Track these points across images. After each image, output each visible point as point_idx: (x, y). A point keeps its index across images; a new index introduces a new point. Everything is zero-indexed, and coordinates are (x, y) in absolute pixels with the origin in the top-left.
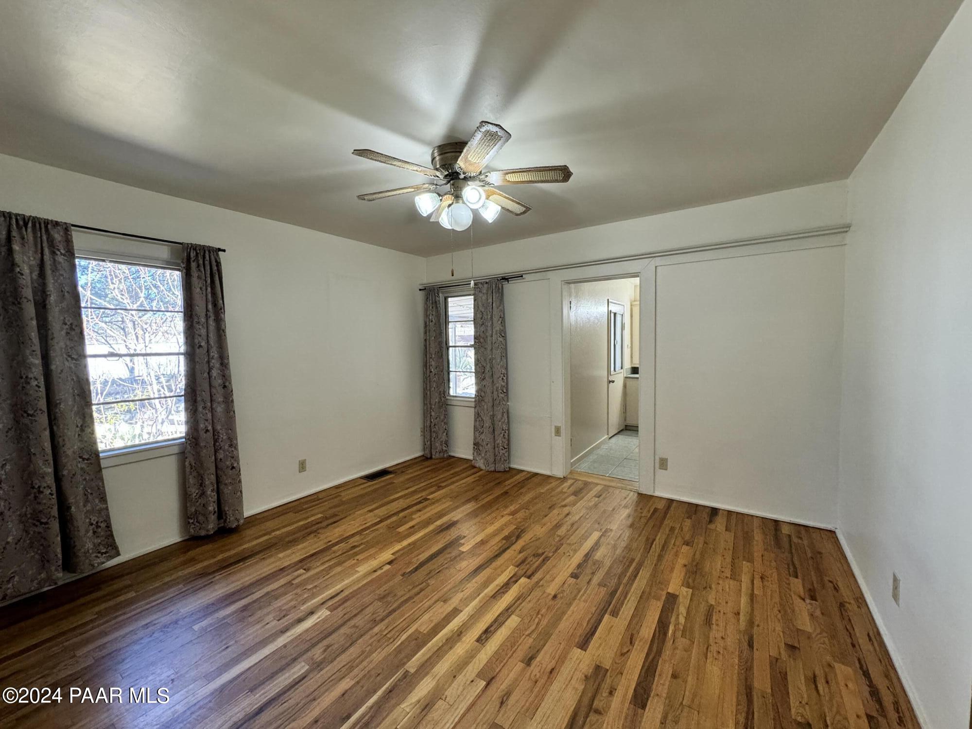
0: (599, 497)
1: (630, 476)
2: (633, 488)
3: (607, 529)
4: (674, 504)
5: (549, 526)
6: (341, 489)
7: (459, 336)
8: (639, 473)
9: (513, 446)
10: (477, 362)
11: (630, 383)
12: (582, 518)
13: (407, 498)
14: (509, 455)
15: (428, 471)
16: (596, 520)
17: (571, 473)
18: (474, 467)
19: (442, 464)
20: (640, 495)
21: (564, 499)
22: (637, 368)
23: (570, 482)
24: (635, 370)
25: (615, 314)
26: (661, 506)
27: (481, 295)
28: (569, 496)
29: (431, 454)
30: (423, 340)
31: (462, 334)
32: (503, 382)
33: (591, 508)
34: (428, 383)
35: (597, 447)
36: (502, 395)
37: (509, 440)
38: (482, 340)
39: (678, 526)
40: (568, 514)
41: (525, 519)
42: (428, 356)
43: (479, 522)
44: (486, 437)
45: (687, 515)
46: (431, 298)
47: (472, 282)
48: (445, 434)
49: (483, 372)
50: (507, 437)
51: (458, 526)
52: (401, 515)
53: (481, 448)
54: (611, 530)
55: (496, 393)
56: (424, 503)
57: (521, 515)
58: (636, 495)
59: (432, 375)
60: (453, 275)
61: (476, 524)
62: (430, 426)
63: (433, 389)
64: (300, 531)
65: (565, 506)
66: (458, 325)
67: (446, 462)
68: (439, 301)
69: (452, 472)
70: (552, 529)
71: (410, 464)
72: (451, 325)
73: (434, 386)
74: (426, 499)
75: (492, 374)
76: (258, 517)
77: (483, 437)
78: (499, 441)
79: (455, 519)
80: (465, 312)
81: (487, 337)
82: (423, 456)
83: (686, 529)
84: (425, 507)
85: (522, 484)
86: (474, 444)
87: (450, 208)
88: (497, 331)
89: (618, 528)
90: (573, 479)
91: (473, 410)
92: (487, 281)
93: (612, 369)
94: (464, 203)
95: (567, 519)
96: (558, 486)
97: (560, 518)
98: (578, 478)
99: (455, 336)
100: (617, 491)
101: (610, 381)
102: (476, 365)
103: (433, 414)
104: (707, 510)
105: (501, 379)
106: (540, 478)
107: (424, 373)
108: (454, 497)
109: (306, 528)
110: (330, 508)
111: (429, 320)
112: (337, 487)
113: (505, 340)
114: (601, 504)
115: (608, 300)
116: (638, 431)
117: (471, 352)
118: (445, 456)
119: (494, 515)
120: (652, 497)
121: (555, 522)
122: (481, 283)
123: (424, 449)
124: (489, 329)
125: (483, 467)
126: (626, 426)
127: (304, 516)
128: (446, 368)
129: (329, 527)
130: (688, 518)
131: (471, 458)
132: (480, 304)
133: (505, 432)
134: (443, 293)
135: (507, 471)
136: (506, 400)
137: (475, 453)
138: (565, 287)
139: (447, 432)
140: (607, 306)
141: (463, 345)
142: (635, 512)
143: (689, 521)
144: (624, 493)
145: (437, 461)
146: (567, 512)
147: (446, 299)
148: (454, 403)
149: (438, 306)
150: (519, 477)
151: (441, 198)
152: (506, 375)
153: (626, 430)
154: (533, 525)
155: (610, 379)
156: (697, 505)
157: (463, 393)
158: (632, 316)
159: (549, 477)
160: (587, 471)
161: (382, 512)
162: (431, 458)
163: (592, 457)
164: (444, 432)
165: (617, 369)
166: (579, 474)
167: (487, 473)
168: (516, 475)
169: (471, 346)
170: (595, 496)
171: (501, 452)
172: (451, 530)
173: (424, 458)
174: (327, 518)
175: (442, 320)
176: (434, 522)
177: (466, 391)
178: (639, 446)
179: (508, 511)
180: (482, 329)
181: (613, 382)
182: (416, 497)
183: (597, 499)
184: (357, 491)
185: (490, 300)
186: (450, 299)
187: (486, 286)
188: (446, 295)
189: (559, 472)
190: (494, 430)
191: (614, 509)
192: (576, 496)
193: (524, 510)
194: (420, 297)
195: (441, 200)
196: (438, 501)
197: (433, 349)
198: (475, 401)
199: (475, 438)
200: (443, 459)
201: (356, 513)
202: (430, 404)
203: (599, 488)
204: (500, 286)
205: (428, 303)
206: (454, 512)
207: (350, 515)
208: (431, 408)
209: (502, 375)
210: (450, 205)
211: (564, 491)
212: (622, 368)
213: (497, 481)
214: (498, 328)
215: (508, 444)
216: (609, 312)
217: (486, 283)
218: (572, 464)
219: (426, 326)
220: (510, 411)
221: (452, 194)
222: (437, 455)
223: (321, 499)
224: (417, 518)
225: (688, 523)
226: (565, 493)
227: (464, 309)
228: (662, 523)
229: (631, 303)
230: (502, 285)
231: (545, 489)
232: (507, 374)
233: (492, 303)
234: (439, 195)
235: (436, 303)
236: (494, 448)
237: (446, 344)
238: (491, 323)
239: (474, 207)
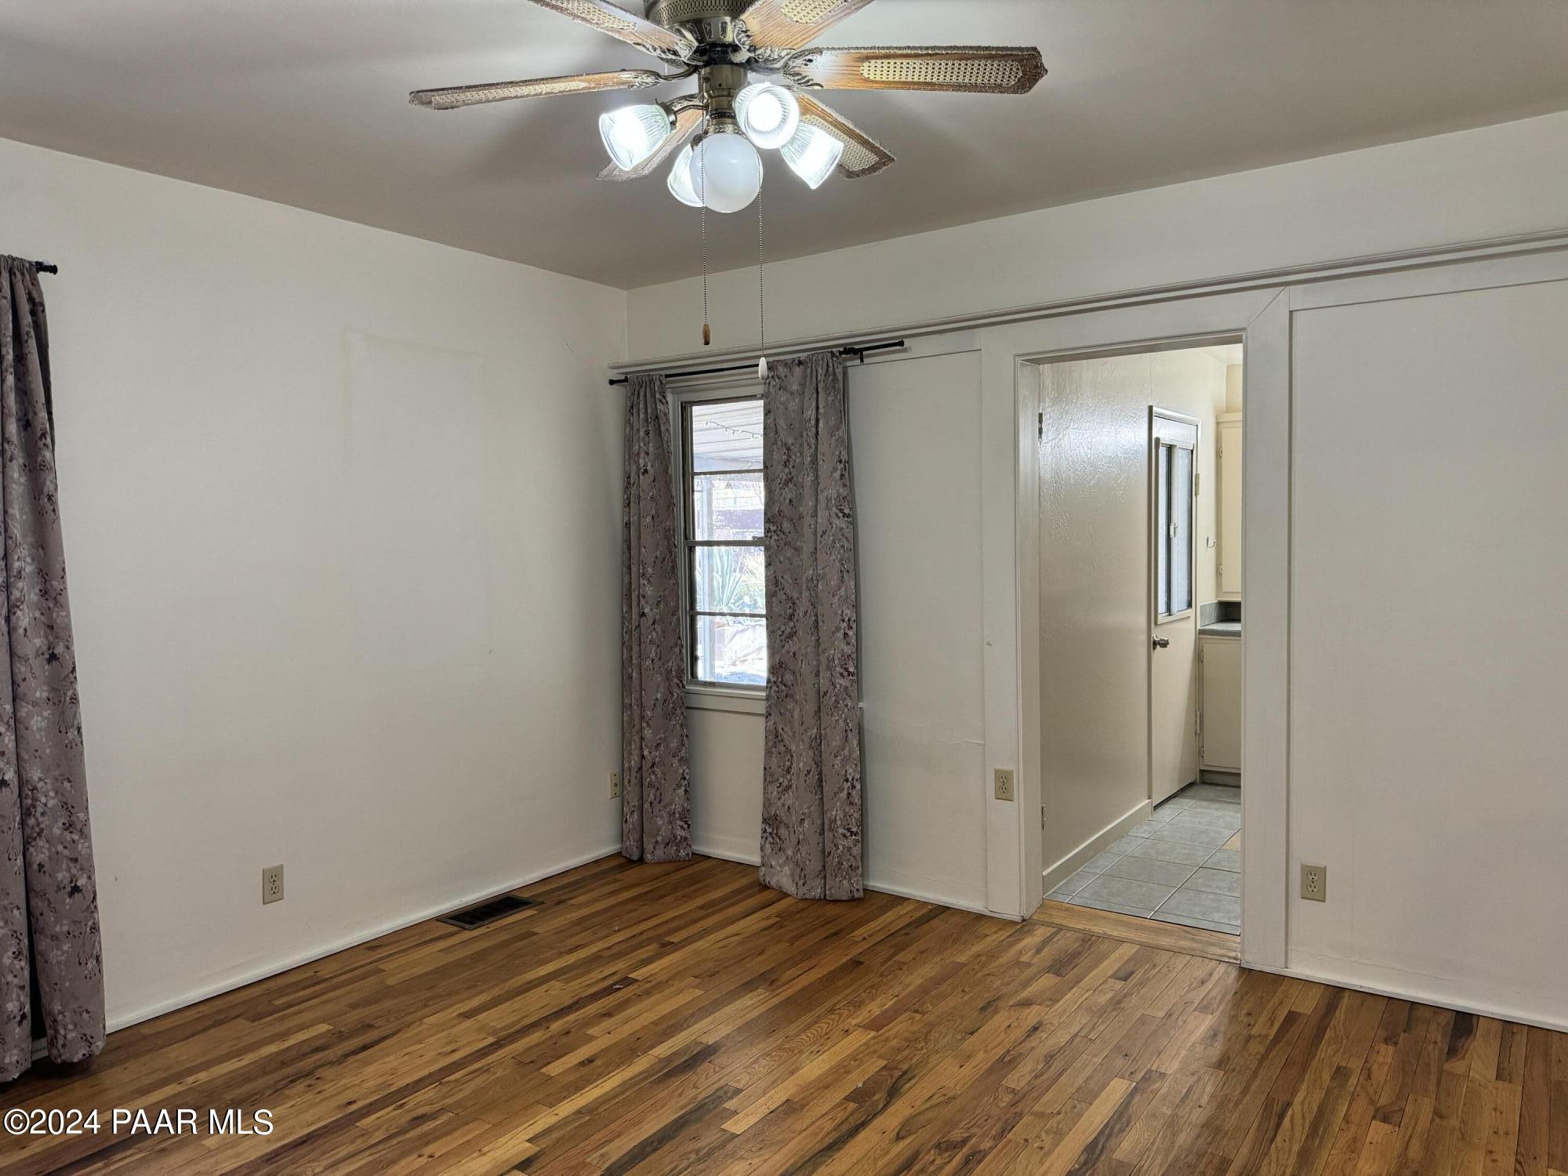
0: (1125, 979)
1: (1216, 917)
2: (1224, 952)
3: (1150, 1071)
4: (1346, 1001)
5: (981, 1061)
6: (384, 952)
7: (722, 513)
8: (1243, 912)
9: (875, 826)
10: (774, 587)
11: (1211, 646)
12: (1078, 1040)
13: (573, 979)
14: (863, 856)
15: (632, 899)
16: (1118, 1048)
17: (1043, 906)
18: (766, 887)
19: (675, 877)
20: (1246, 972)
21: (1025, 985)
22: (1237, 605)
23: (1040, 933)
24: (1229, 611)
25: (1170, 449)
26: (1306, 1006)
27: (783, 397)
28: (1040, 974)
29: (642, 850)
30: (619, 525)
31: (729, 506)
32: (848, 644)
33: (1102, 1012)
34: (635, 648)
35: (1120, 833)
36: (844, 682)
37: (863, 809)
38: (786, 525)
39: (1356, 1064)
40: (1035, 1029)
41: (911, 1041)
42: (634, 569)
43: (779, 1048)
44: (799, 801)
45: (1382, 1033)
46: (641, 406)
47: (763, 362)
48: (681, 791)
49: (791, 617)
50: (857, 800)
51: (720, 1059)
52: (556, 1026)
53: (783, 831)
54: (1163, 1075)
55: (825, 675)
56: (620, 994)
57: (900, 1027)
58: (1234, 973)
59: (646, 623)
60: (707, 343)
61: (767, 1054)
62: (640, 768)
63: (648, 662)
64: (265, 1074)
65: (1027, 1003)
66: (719, 482)
67: (684, 873)
68: (665, 414)
69: (700, 901)
70: (990, 1071)
71: (583, 879)
72: (699, 483)
73: (653, 655)
74: (627, 981)
75: (816, 621)
76: (145, 1031)
77: (789, 799)
78: (836, 812)
79: (710, 1040)
80: (737, 445)
81: (801, 517)
82: (619, 854)
83: (1380, 1074)
84: (624, 1004)
85: (900, 940)
86: (765, 821)
87: (698, 148)
88: (828, 500)
89: (1180, 1070)
90: (1049, 925)
91: (761, 722)
92: (803, 356)
93: (1162, 607)
94: (738, 131)
95: (1033, 1042)
96: (1002, 947)
97: (1013, 1037)
98: (1065, 922)
99: (710, 513)
100: (1181, 961)
101: (1155, 644)
102: (770, 595)
103: (648, 733)
104: (1443, 1019)
105: (840, 635)
106: (954, 919)
107: (623, 617)
108: (707, 975)
109: (284, 1064)
110: (353, 1006)
111: (639, 469)
112: (372, 945)
113: (854, 524)
114: (1134, 999)
115: (1151, 408)
116: (1239, 787)
117: (756, 560)
118: (682, 853)
119: (823, 1026)
120: (1279, 979)
121: (1000, 1051)
122: (786, 364)
123: (622, 837)
124: (808, 492)
125: (790, 888)
126: (1202, 772)
127: (278, 1028)
128: (684, 603)
129: (352, 1059)
130: (1386, 1041)
131: (755, 859)
132: (782, 423)
133: (854, 787)
134: (675, 391)
135: (859, 900)
136: (854, 694)
137: (768, 846)
138: (1026, 374)
139: (689, 786)
140: (1146, 426)
141: (731, 538)
142: (1231, 1023)
143: (1391, 1049)
144: (1199, 970)
145: (660, 870)
146: (1031, 1021)
147: (685, 409)
148: (708, 703)
149: (663, 428)
150: (891, 918)
151: (672, 118)
152: (856, 623)
153: (1204, 783)
154: (933, 1059)
155: (1158, 634)
156: (1413, 1005)
157: (732, 674)
158: (1219, 455)
159: (980, 917)
160: (1089, 903)
161: (500, 1017)
162: (641, 860)
163: (1104, 863)
164: (679, 786)
165: (1175, 607)
166: (1067, 910)
167: (802, 905)
168: (884, 909)
169: (755, 542)
170: (1115, 976)
171: (843, 843)
172: (700, 1070)
173: (621, 860)
174: (341, 1036)
175: (675, 469)
176: (652, 1047)
177: (739, 668)
178: (1243, 830)
179: (862, 1016)
180: (789, 493)
181: (1164, 644)
182: (596, 975)
183: (1119, 984)
184: (430, 957)
185: (811, 413)
186: (696, 410)
187: (798, 370)
188: (687, 397)
189: (1009, 904)
190: (820, 780)
191: (1169, 1015)
192: (1057, 974)
193: (907, 1014)
194: (612, 400)
195: (673, 123)
196: (659, 986)
197: (649, 552)
198: (768, 698)
199: (767, 803)
200: (679, 864)
201: (427, 1020)
202: (641, 706)
203: (1126, 951)
204: (839, 371)
205: (634, 419)
206: (710, 1019)
207: (409, 1025)
208: (642, 717)
209: (845, 625)
210: (697, 140)
211: (1023, 959)
212: (1190, 605)
213: (832, 929)
214: (832, 492)
215: (863, 822)
216: (1153, 444)
217: (800, 363)
218: (1047, 882)
219: (628, 485)
220: (866, 726)
221: (705, 107)
222: (660, 853)
223: (325, 980)
224: (603, 1037)
225: (1386, 1055)
226: (1028, 965)
227: (736, 436)
228: (1310, 1056)
229: (1217, 417)
230: (845, 368)
231: (970, 953)
232: (858, 621)
233: (817, 421)
234: (668, 109)
235: (656, 420)
236: (822, 833)
237: (686, 538)
238: (811, 478)
239: (768, 144)
